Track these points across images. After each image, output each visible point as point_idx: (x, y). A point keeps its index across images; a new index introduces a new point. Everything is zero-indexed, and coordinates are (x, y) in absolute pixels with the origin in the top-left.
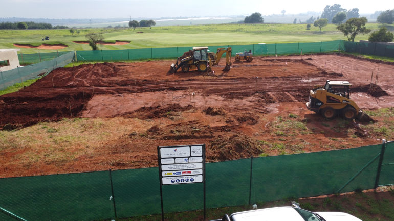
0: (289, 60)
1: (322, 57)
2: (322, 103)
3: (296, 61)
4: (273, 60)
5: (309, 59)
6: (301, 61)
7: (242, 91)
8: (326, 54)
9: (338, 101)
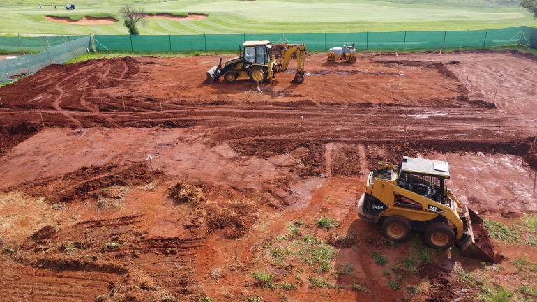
0: (418, 64)
1: (482, 57)
2: (385, 207)
3: (428, 66)
4: (391, 62)
5: (453, 63)
6: (439, 66)
7: (283, 137)
8: (492, 52)
9: (418, 207)
